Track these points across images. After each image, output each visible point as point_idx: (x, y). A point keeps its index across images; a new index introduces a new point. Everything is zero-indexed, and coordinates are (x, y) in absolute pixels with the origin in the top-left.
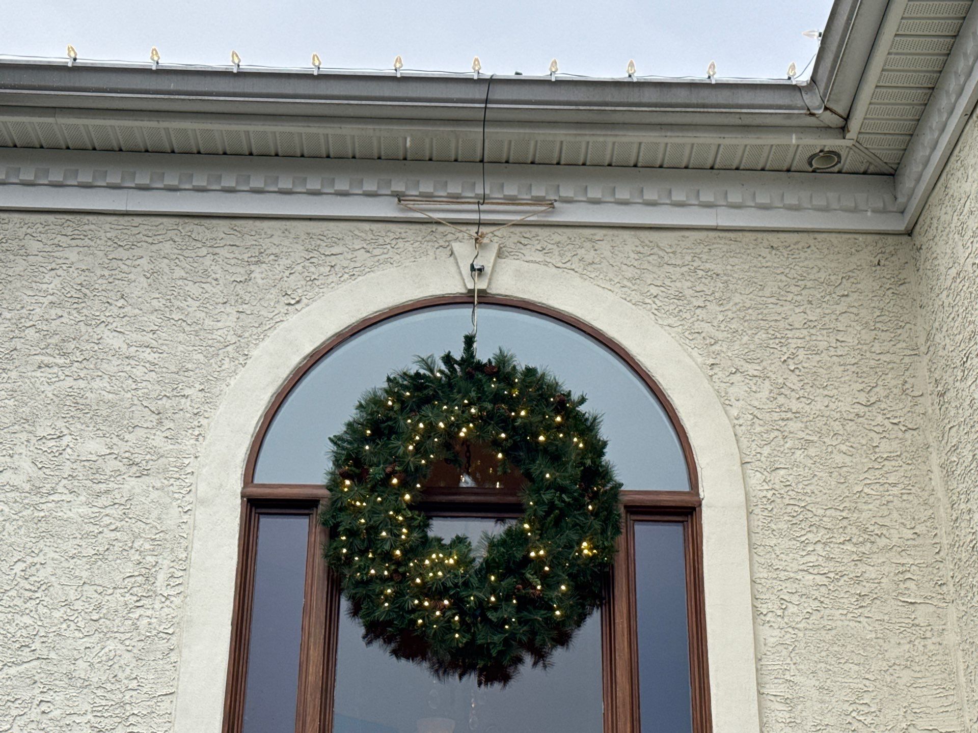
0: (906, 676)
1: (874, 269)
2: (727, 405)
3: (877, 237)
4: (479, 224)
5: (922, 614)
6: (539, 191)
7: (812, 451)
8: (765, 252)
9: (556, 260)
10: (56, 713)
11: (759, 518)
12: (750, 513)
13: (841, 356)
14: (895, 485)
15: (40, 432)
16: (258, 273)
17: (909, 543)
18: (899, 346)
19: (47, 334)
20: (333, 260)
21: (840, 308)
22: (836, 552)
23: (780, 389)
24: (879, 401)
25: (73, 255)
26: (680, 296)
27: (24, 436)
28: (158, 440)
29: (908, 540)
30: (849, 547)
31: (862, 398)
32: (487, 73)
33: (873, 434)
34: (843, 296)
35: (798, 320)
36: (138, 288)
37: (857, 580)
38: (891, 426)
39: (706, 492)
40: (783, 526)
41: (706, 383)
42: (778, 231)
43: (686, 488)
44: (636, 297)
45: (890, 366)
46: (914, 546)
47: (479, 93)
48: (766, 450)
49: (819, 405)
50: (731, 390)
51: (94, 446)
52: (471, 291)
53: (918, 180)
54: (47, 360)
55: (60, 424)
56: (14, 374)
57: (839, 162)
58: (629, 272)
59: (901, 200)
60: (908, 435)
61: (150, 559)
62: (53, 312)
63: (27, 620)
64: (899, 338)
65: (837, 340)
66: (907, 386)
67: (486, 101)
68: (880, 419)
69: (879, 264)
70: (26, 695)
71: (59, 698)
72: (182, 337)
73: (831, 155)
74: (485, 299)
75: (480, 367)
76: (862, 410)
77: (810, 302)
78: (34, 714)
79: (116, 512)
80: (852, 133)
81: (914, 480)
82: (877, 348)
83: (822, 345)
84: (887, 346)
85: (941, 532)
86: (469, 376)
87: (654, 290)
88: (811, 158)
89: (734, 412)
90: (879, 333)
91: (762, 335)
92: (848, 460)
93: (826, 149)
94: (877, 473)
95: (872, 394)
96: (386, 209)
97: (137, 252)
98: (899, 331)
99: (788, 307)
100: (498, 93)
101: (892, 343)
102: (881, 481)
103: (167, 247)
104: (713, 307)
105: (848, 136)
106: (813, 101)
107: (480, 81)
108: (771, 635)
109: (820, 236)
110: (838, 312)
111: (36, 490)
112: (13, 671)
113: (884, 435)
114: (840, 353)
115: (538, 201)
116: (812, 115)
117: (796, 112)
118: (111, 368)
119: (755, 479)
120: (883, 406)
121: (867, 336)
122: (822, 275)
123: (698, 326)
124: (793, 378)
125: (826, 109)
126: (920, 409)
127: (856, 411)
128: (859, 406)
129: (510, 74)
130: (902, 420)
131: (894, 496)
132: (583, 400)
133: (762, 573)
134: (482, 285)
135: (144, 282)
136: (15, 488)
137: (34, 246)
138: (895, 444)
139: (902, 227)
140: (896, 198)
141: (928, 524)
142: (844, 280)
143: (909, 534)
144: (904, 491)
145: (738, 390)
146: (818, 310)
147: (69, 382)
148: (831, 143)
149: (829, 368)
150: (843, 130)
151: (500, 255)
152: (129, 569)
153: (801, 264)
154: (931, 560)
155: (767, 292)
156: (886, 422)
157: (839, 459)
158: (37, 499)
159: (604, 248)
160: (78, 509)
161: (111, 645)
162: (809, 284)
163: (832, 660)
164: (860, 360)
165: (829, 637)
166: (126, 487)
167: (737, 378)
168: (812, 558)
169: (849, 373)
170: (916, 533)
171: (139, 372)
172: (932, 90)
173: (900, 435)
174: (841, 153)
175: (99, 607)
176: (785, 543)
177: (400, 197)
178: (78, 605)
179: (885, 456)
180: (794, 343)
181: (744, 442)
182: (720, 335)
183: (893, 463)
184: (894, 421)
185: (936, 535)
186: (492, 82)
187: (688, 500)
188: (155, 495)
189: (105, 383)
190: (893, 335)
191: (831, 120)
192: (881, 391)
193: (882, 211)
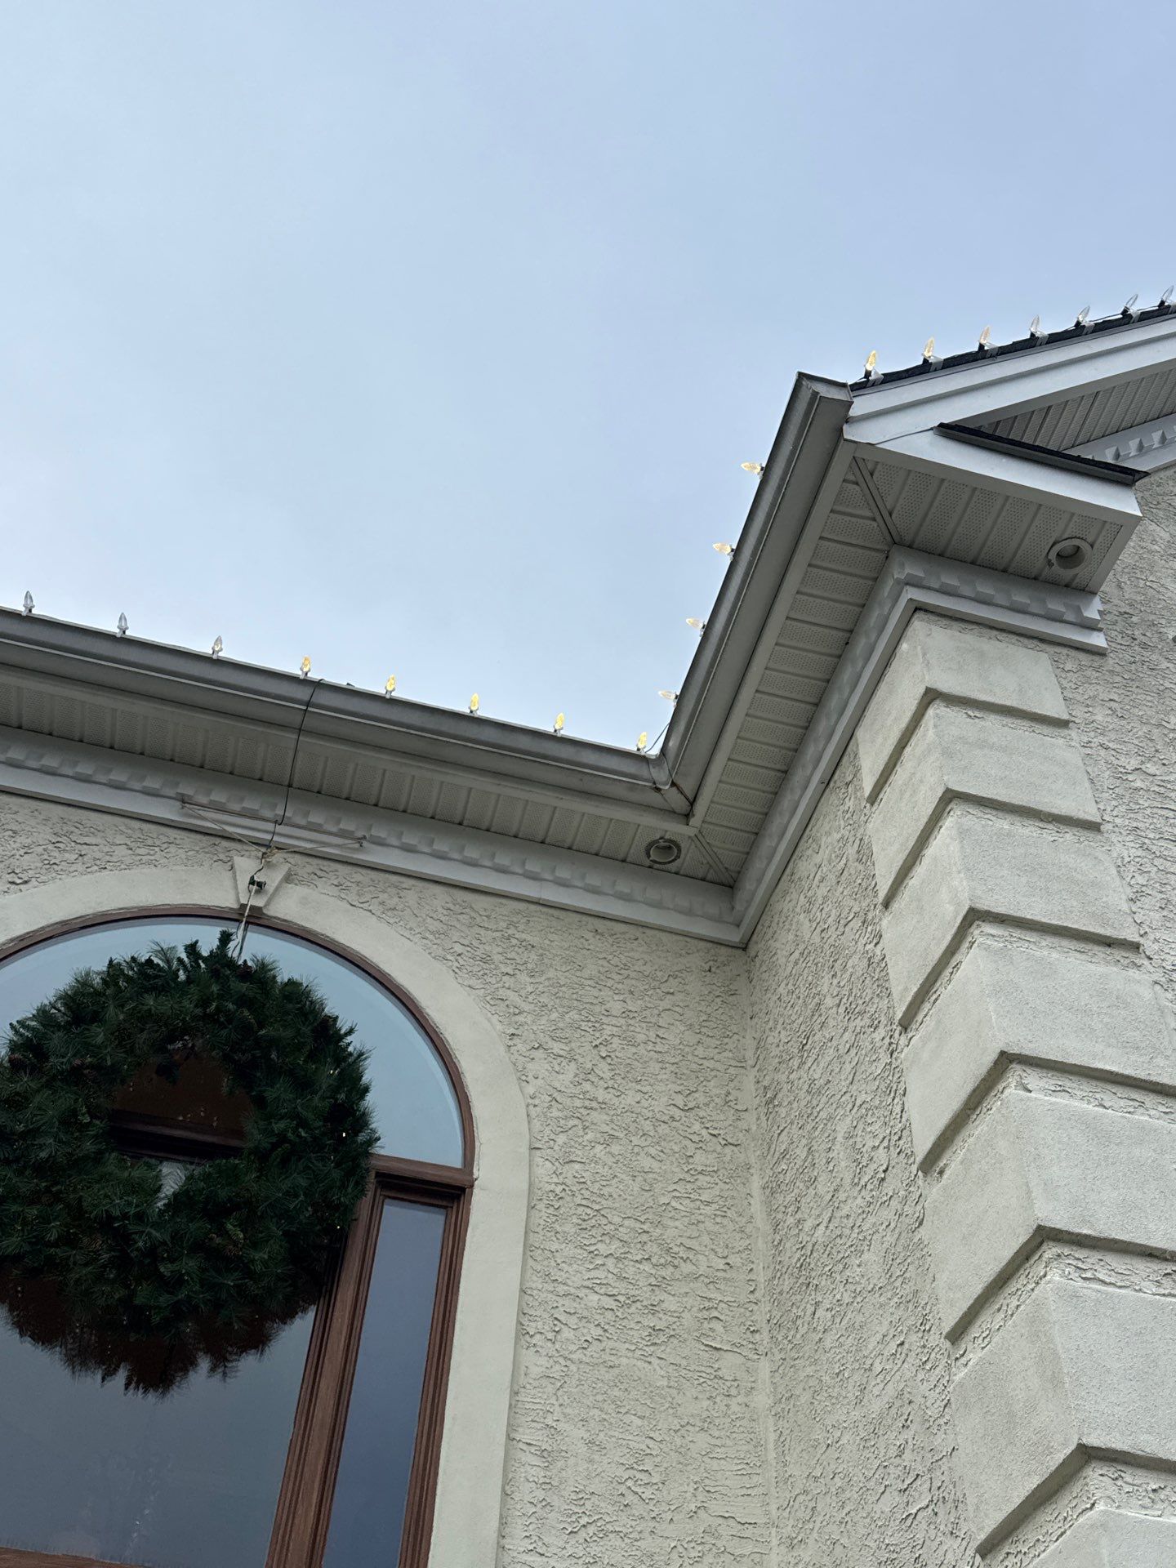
0: (702, 1441)
1: (704, 974)
2: (523, 1080)
3: (710, 945)
4: (269, 845)
5: (729, 1364)
6: (348, 825)
7: (615, 1148)
8: (589, 935)
9: (353, 898)
11: (542, 1215)
12: (531, 1208)
13: (660, 1052)
14: (708, 1204)
17: (719, 1274)
18: (725, 1054)
20: (84, 849)
21: (666, 1004)
22: (630, 1271)
23: (587, 1075)
24: (698, 1107)
26: (486, 959)
29: (718, 1270)
30: (646, 1267)
31: (680, 1101)
32: (314, 675)
33: (688, 1142)
34: (668, 993)
35: (616, 1007)
37: (653, 1309)
38: (709, 1137)
39: (484, 1172)
40: (570, 1228)
41: (502, 1049)
42: (604, 918)
43: (457, 1163)
44: (440, 952)
45: (713, 1073)
46: (724, 1279)
47: (303, 693)
48: (561, 1139)
49: (630, 1099)
50: (530, 1066)
52: (243, 906)
53: (759, 881)
57: (678, 857)
58: (434, 926)
59: (739, 907)
60: (728, 1150)
64: (726, 1047)
65: (657, 1036)
66: (730, 1098)
67: (308, 704)
68: (697, 1127)
69: (710, 971)
73: (669, 847)
74: (255, 919)
75: (231, 964)
76: (677, 1113)
77: (631, 993)
80: (695, 821)
81: (730, 1202)
82: (700, 1051)
83: (641, 1037)
84: (712, 1052)
85: (758, 1267)
86: (215, 973)
87: (458, 948)
88: (650, 845)
89: (530, 1090)
90: (704, 1038)
91: (573, 1015)
92: (655, 1165)
93: (667, 837)
94: (689, 1186)
95: (690, 1098)
96: (167, 811)
98: (726, 1040)
99: (606, 993)
100: (323, 698)
101: (717, 1050)
102: (692, 1196)
104: (523, 978)
105: (692, 821)
106: (661, 775)
107: (305, 682)
108: (535, 1364)
109: (649, 932)
110: (661, 1009)
113: (700, 1144)
114: (658, 1049)
115: (342, 834)
116: (658, 790)
117: (640, 782)
119: (544, 1170)
120: (702, 1114)
121: (691, 1038)
122: (648, 969)
123: (502, 993)
124: (603, 1065)
125: (673, 784)
126: (743, 1125)
127: (671, 1113)
128: (675, 1109)
129: (343, 683)
130: (721, 1132)
131: (706, 1215)
132: (351, 1032)
133: (536, 1282)
134: (259, 902)
138: (711, 1159)
139: (735, 937)
140: (733, 908)
141: (744, 1256)
142: (671, 978)
143: (721, 1264)
144: (718, 1213)
145: (540, 1066)
146: (639, 1002)
148: (675, 829)
149: (645, 1062)
150: (687, 816)
151: (288, 878)
153: (626, 954)
154: (743, 1299)
155: (586, 973)
156: (704, 1132)
157: (647, 1163)
159: (411, 897)
162: (633, 975)
163: (610, 1408)
164: (680, 1061)
165: (609, 1376)
167: (539, 1054)
168: (601, 1274)
169: (668, 1071)
170: (728, 1264)
172: (785, 773)
173: (719, 1148)
174: (682, 845)
176: (569, 1250)
177: (184, 800)
179: (699, 1169)
180: (608, 1030)
181: (537, 1124)
182: (526, 1007)
183: (708, 1179)
184: (713, 1132)
185: (751, 1270)
186: (319, 685)
187: (458, 1180)
190: (719, 1043)
191: (677, 801)
192: (700, 1098)
193: (718, 920)
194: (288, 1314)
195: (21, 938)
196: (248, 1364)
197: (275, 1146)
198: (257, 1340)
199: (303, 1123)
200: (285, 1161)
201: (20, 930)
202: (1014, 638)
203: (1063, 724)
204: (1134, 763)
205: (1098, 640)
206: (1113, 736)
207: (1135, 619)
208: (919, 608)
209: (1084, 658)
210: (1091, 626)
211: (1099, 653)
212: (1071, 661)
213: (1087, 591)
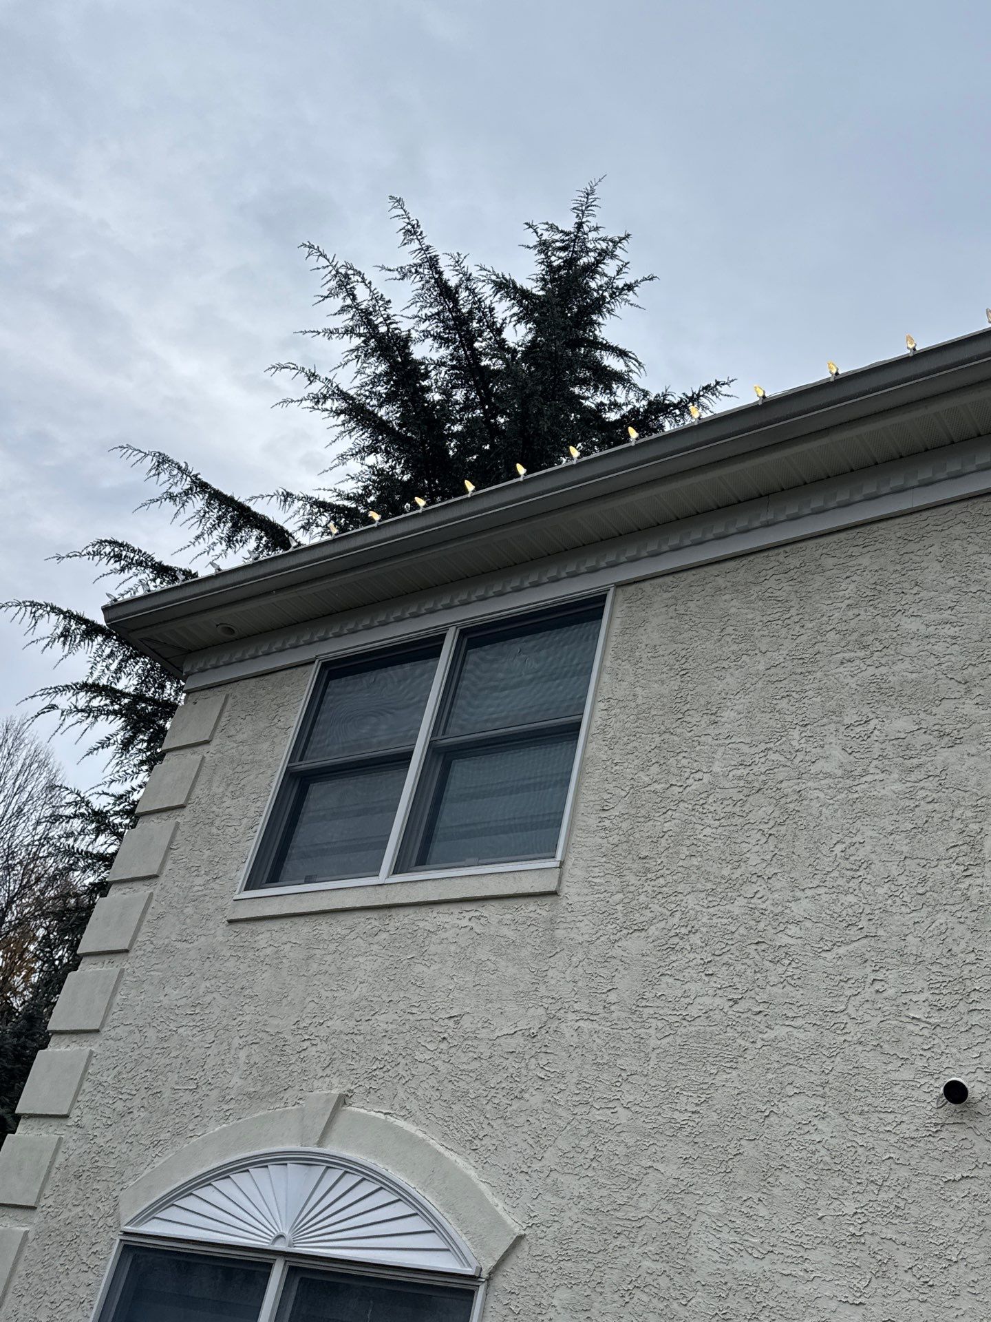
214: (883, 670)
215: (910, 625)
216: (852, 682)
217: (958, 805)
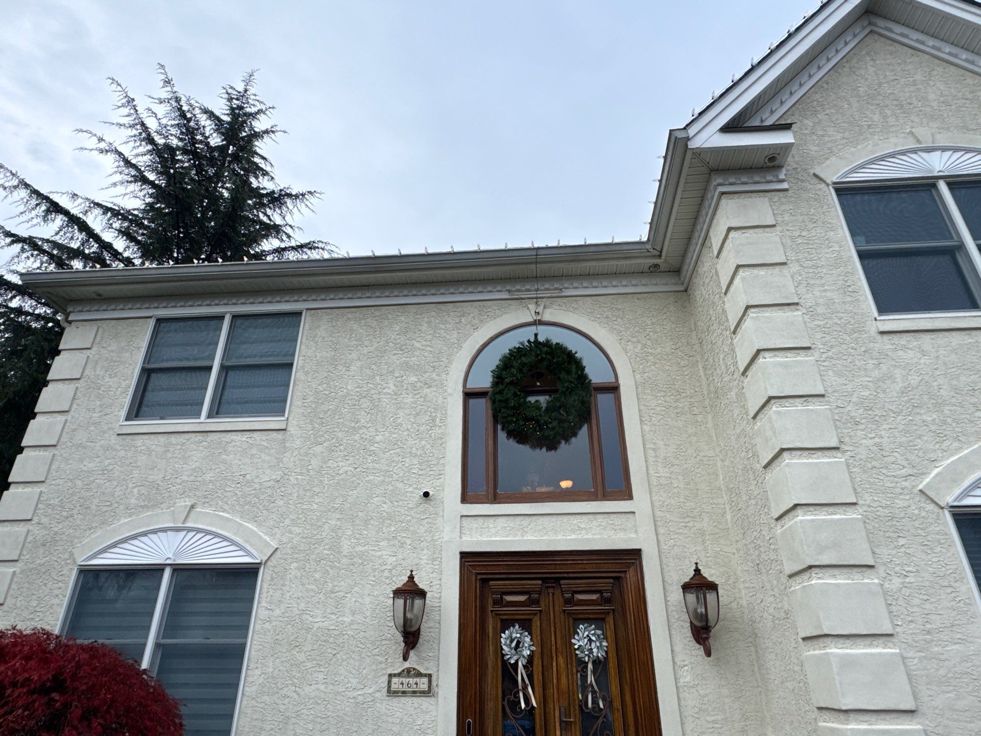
0: (695, 439)
1: (674, 304)
2: (626, 352)
3: (675, 293)
4: (537, 298)
5: (699, 418)
6: (557, 285)
7: (657, 366)
8: (636, 300)
9: (564, 308)
10: (407, 465)
11: (640, 389)
12: (637, 388)
13: (665, 333)
14: (687, 375)
15: (396, 375)
16: (463, 320)
17: (693, 394)
18: (685, 329)
19: (396, 344)
20: (488, 314)
21: (664, 317)
22: (668, 399)
23: (644, 346)
24: (680, 347)
25: (403, 319)
26: (607, 317)
27: (391, 377)
28: (434, 376)
30: (672, 397)
31: (674, 347)
32: (536, 246)
33: (678, 359)
34: (664, 313)
35: (649, 322)
36: (424, 327)
37: (676, 408)
38: (684, 356)
39: (622, 381)
40: (649, 391)
41: (618, 345)
42: (640, 293)
43: (613, 380)
44: (593, 319)
45: (682, 336)
46: (695, 395)
47: (534, 253)
48: (641, 367)
49: (659, 350)
50: (628, 347)
51: (413, 379)
52: (535, 320)
53: (687, 271)
54: (397, 352)
55: (402, 372)
56: (386, 358)
57: (659, 268)
58: (589, 310)
59: (682, 279)
60: (691, 358)
61: (434, 414)
62: (398, 337)
63: (395, 436)
64: (685, 326)
65: (663, 328)
66: (689, 342)
67: (537, 255)
68: (680, 353)
69: (676, 302)
70: (397, 459)
71: (407, 460)
72: (439, 342)
73: (656, 266)
74: (540, 323)
75: (540, 343)
76: (673, 351)
77: (653, 316)
78: (400, 465)
79: (421, 400)
80: (663, 257)
81: (693, 373)
82: (677, 330)
83: (658, 330)
84: (681, 329)
85: (704, 390)
86: (536, 346)
87: (599, 316)
88: (650, 267)
89: (629, 355)
90: (678, 325)
91: (637, 328)
92: (670, 368)
93: (655, 264)
94: (680, 371)
95: (677, 345)
96: (505, 295)
97: (423, 316)
98: (685, 324)
99: (645, 319)
100: (540, 252)
101: (683, 328)
102: (682, 374)
103: (433, 314)
104: (619, 320)
106: (649, 246)
107: (534, 249)
108: (646, 428)
109: (655, 294)
110: (663, 319)
111: (396, 394)
112: (392, 452)
113: (682, 359)
115: (556, 289)
116: (649, 252)
117: (643, 251)
118: (417, 353)
119: (638, 377)
120: (681, 349)
121: (674, 326)
122: (657, 307)
123: (615, 327)
124: (649, 342)
125: (654, 249)
126: (694, 349)
127: (671, 351)
129: (544, 245)
130: (688, 353)
131: (687, 379)
132: (576, 353)
133: (642, 408)
134: (539, 318)
135: (426, 325)
136: (389, 394)
137: (390, 316)
138: (686, 362)
139: (682, 288)
140: (680, 279)
141: (699, 387)
142: (664, 308)
143: (693, 391)
144: (690, 377)
145: (630, 347)
146: (656, 319)
147: (404, 359)
148: (656, 261)
149: (661, 337)
150: (660, 256)
151: (544, 308)
152: (427, 418)
153: (649, 304)
154: (701, 399)
155: (638, 313)
156: (682, 354)
157: (667, 368)
158: (396, 397)
159: (580, 303)
160: (409, 400)
161: (423, 442)
162: (652, 310)
163: (669, 435)
164: (672, 334)
165: (667, 427)
166: (424, 391)
167: (629, 343)
168: (660, 401)
169: (668, 339)
170: (695, 391)
171: (426, 354)
172: (689, 239)
173: (688, 358)
174: (660, 265)
175: (418, 431)
176: (649, 397)
177: (509, 291)
178: (412, 430)
179: (683, 366)
180: (648, 330)
181: (633, 364)
182: (622, 329)
183: (686, 368)
184: (685, 354)
185: (702, 391)
186: (538, 248)
187: (615, 385)
188: (434, 393)
189: (416, 358)
190: (682, 325)
191: (655, 253)
192: (680, 344)
193: (676, 284)
194: (580, 428)
195: (483, 345)
196: (573, 439)
197: (567, 390)
198: (575, 434)
199: (571, 382)
200: (570, 393)
201: (481, 343)
202: (756, 194)
203: (774, 226)
204: (798, 233)
205: (785, 185)
206: (791, 224)
207: (799, 170)
208: (723, 193)
209: (781, 194)
210: (782, 181)
211: (786, 190)
212: (776, 197)
213: (780, 167)
214: (408, 359)
215: (417, 345)
216: (398, 362)
217: (428, 408)
